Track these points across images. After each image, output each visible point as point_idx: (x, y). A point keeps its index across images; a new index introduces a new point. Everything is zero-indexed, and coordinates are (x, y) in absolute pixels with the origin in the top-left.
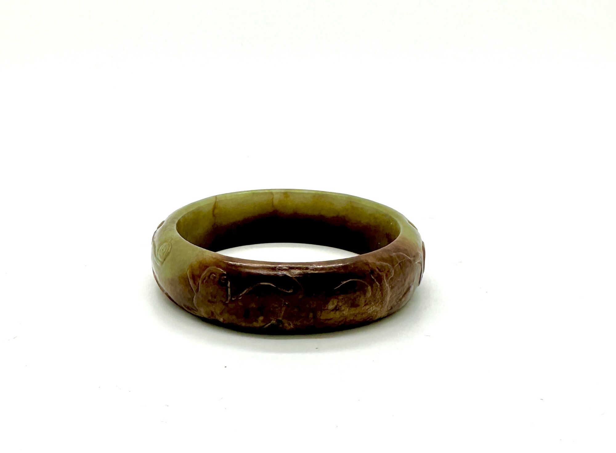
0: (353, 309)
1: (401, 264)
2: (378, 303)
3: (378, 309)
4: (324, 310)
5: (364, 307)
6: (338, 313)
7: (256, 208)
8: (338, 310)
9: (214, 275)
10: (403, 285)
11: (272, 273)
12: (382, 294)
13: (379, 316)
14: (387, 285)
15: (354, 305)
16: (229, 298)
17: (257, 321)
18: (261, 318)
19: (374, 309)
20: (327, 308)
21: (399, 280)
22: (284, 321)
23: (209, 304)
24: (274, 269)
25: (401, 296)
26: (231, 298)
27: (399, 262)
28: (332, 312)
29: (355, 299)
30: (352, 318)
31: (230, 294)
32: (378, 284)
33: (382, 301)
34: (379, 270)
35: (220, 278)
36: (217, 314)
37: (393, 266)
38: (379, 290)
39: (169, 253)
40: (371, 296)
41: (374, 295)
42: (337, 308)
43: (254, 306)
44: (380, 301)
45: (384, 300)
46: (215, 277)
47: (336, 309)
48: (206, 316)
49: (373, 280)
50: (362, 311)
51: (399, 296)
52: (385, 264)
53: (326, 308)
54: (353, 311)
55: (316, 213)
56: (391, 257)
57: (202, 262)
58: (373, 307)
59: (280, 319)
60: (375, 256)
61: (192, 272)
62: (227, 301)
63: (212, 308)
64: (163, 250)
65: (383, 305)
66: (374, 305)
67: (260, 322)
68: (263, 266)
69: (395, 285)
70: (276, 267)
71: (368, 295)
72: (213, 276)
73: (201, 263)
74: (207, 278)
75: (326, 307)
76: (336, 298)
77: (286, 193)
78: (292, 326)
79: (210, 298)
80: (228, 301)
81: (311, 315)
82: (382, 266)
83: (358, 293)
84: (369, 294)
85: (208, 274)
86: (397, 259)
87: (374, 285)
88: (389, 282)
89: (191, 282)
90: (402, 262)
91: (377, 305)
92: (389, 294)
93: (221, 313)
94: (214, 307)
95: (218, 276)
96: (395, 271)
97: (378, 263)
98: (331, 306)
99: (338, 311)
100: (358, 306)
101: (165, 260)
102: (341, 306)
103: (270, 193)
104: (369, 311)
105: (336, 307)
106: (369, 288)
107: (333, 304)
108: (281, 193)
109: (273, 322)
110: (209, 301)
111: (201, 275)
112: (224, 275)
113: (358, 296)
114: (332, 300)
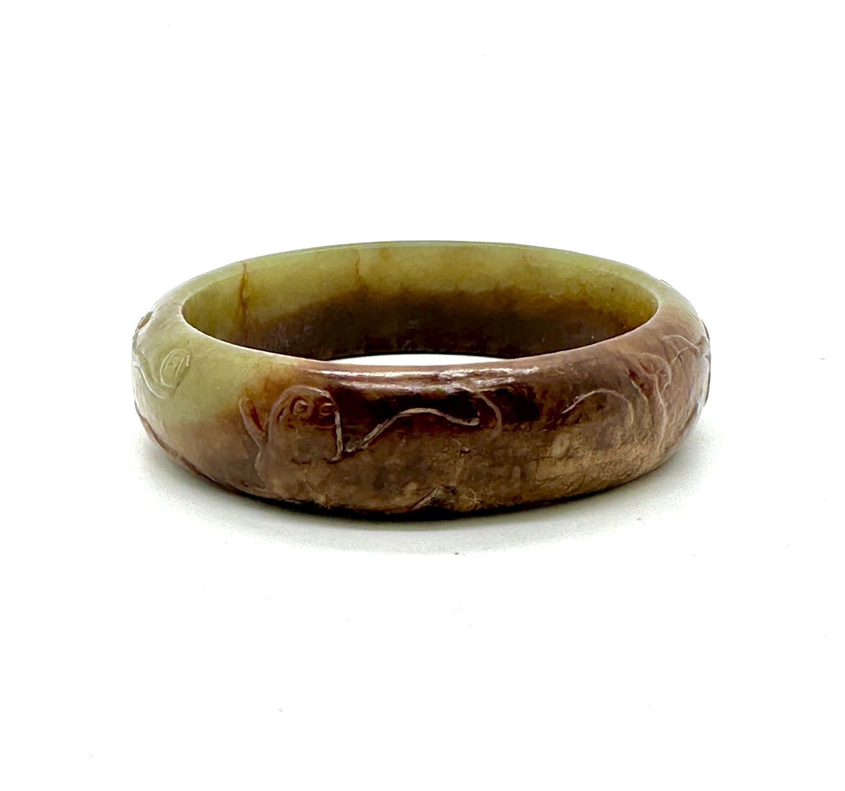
0: (600, 454)
1: (681, 357)
2: (646, 440)
3: (645, 452)
4: (543, 458)
5: (619, 448)
6: (571, 463)
7: (325, 284)
8: (571, 457)
9: (303, 403)
10: (687, 401)
11: (432, 387)
12: (653, 418)
13: (646, 466)
14: (661, 401)
15: (602, 445)
16: (340, 449)
17: (401, 493)
18: (412, 487)
19: (638, 453)
20: (550, 453)
21: (682, 390)
22: (460, 489)
23: (294, 466)
24: (435, 379)
25: (683, 426)
26: (344, 448)
27: (679, 352)
28: (559, 463)
29: (604, 430)
30: (595, 475)
31: (341, 441)
32: (645, 397)
33: (652, 436)
34: (646, 369)
35: (316, 410)
36: (312, 486)
37: (669, 361)
38: (647, 410)
39: (187, 369)
40: (633, 426)
41: (639, 421)
42: (570, 454)
43: (398, 461)
44: (650, 434)
45: (656, 433)
46: (305, 408)
47: (568, 456)
48: (285, 495)
49: (636, 390)
50: (615, 458)
51: (679, 425)
52: (654, 356)
53: (548, 454)
54: (601, 458)
55: (450, 289)
56: (662, 343)
57: (271, 378)
58: (638, 447)
59: (453, 484)
60: (631, 342)
61: (251, 402)
62: (335, 456)
63: (301, 475)
64: (171, 364)
65: (655, 442)
66: (639, 444)
67: (408, 495)
68: (410, 375)
69: (675, 401)
70: (437, 376)
71: (628, 422)
72: (300, 404)
73: (267, 380)
74: (286, 411)
75: (547, 451)
76: (567, 432)
77: (385, 250)
78: (475, 499)
79: (296, 454)
80: (337, 455)
81: (517, 470)
82: (650, 361)
83: (610, 419)
84: (631, 420)
85: (289, 402)
86: (674, 347)
87: (638, 401)
88: (665, 395)
89: (249, 424)
90: (682, 353)
91: (644, 443)
92: (665, 420)
93: (324, 484)
94: (305, 471)
95: (311, 404)
96: (673, 370)
97: (642, 355)
98: (557, 449)
99: (571, 460)
100: (609, 446)
101: (178, 385)
102: (578, 448)
103: (352, 251)
104: (628, 458)
105: (568, 450)
106: (630, 405)
107: (562, 445)
108: (374, 250)
109: (438, 493)
110: (294, 461)
111: (270, 408)
112: (325, 399)
113: (609, 424)
114: (560, 436)
